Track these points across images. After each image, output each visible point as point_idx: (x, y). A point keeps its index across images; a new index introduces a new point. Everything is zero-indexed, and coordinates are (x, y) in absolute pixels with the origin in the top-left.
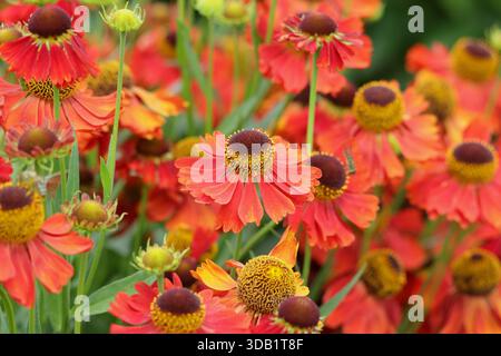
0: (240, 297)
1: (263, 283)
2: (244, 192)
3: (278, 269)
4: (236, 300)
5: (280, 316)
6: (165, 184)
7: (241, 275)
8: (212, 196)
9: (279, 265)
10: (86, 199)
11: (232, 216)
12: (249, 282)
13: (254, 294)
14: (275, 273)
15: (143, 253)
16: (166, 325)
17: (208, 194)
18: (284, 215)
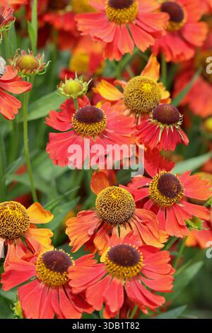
0: (126, 105)
1: (140, 95)
2: (120, 33)
3: (149, 85)
4: (123, 106)
5: (154, 118)
6: (68, 27)
7: (125, 90)
8: (101, 37)
9: (149, 82)
10: (24, 53)
11: (114, 49)
12: (131, 95)
13: (135, 102)
14: (147, 88)
15: (63, 85)
16: (82, 131)
17: (98, 36)
18: (148, 46)
